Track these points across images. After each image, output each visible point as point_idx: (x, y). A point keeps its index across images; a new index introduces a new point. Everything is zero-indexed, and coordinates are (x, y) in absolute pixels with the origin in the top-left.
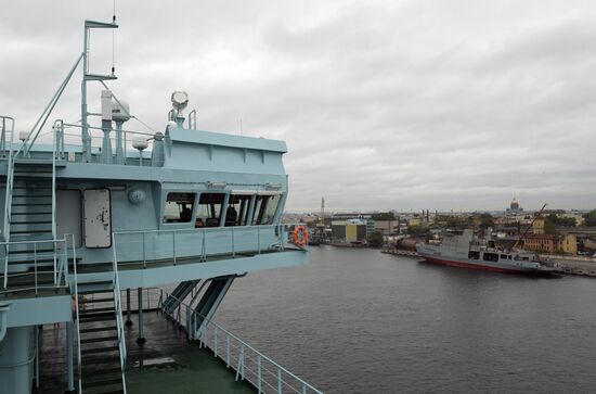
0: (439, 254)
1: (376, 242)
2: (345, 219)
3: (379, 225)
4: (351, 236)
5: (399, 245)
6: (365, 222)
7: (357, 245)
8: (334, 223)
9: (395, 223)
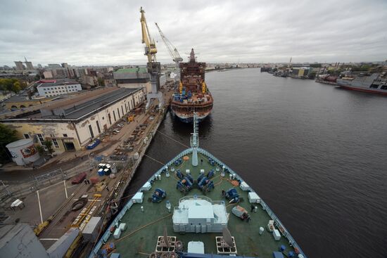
0: (350, 85)
1: (312, 77)
2: (299, 67)
3: (315, 69)
4: (301, 74)
5: (326, 79)
6: (309, 68)
7: (303, 78)
8: (294, 68)
9: (323, 69)
